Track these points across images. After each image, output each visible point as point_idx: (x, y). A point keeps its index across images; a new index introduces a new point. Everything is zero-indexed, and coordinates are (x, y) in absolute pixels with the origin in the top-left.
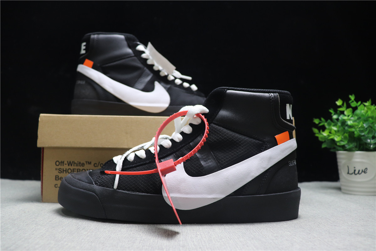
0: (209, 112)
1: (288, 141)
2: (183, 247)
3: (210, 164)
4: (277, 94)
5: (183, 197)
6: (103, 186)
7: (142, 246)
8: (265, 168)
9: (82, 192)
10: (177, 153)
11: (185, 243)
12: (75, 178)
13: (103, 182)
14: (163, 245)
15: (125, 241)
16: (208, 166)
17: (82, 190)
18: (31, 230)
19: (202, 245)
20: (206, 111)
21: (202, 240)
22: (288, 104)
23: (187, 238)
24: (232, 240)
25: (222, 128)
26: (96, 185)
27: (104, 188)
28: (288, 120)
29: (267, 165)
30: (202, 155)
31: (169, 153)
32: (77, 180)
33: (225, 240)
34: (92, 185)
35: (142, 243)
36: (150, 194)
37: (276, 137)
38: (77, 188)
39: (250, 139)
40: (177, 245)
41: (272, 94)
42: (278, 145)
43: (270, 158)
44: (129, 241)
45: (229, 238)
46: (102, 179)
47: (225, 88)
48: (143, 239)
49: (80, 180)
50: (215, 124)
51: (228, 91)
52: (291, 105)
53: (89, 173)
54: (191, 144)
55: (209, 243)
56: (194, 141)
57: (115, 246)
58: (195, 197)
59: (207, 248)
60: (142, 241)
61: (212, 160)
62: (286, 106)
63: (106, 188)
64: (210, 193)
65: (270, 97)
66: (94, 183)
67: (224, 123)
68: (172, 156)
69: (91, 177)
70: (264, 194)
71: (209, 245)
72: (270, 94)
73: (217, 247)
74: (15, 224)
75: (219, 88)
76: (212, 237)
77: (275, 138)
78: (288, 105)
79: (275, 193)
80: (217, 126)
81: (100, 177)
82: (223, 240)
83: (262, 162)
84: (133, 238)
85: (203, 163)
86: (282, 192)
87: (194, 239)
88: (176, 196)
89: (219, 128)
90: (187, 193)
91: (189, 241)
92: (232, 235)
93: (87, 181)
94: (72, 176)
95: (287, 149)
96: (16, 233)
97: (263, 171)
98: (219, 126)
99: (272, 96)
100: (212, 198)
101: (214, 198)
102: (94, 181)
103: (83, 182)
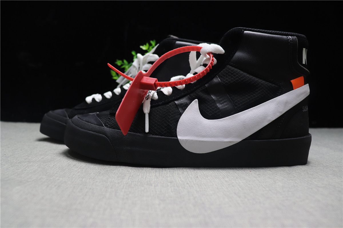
0: (225, 53)
1: (303, 86)
2: (170, 183)
3: (226, 106)
4: (295, 37)
5: (198, 140)
6: (114, 128)
7: (132, 182)
8: (281, 112)
9: (92, 134)
10: (192, 95)
11: (173, 179)
12: (83, 120)
13: (113, 124)
14: (152, 181)
15: (114, 177)
16: (224, 108)
17: (92, 132)
18: (23, 167)
19: (189, 181)
20: (222, 52)
21: (189, 177)
22: (304, 48)
23: (174, 175)
24: (217, 179)
25: (239, 71)
26: (106, 127)
27: (115, 130)
28: (303, 65)
29: (283, 110)
30: (218, 98)
31: (183, 94)
32: (85, 122)
33: (210, 178)
34: (102, 127)
35: (131, 178)
36: (164, 137)
37: (292, 81)
38: (86, 130)
39: (267, 83)
40: (165, 181)
41: (290, 37)
42: (293, 90)
43: (286, 103)
44: (118, 177)
45: (214, 177)
46: (112, 121)
47: (242, 29)
48: (131, 176)
49: (88, 122)
50: (231, 65)
51: (245, 32)
52: (307, 50)
53: (96, 115)
54: (206, 85)
55: (196, 180)
56: (210, 83)
57: (105, 181)
58: (211, 140)
59: (194, 184)
60: (131, 177)
61: (228, 102)
62: (303, 50)
63: (117, 130)
64: (226, 137)
65: (289, 40)
66: (104, 125)
67: (240, 64)
68: (187, 97)
69: (100, 118)
70: (279, 139)
71: (195, 181)
72: (288, 37)
73: (204, 183)
74: (8, 161)
75: (235, 28)
76: (198, 174)
77: (291, 83)
78: (304, 50)
79: (289, 138)
80: (234, 68)
81: (109, 119)
82: (209, 178)
83: (279, 106)
84: (122, 174)
85: (219, 105)
86: (296, 137)
87: (181, 176)
88: (192, 139)
89: (236, 69)
90: (203, 137)
91: (176, 177)
92: (217, 175)
93: (95, 123)
94: (79, 117)
95: (302, 94)
96: (9, 169)
97: (279, 116)
98: (235, 68)
99: (290, 38)
100: (229, 142)
101: (230, 142)
102: (104, 123)
103: (92, 124)
